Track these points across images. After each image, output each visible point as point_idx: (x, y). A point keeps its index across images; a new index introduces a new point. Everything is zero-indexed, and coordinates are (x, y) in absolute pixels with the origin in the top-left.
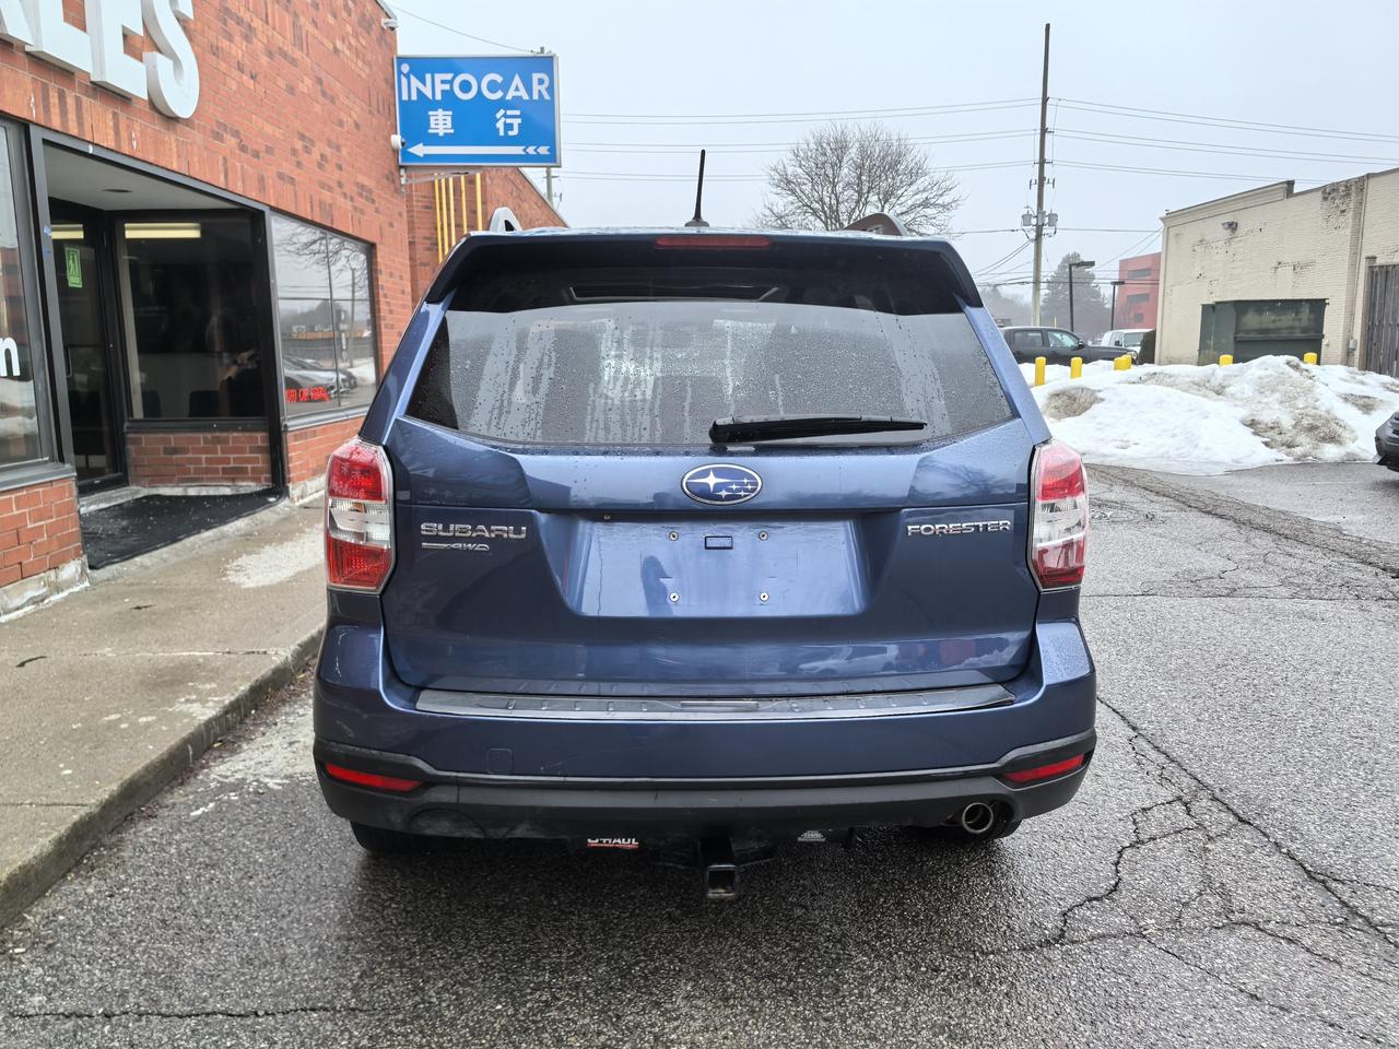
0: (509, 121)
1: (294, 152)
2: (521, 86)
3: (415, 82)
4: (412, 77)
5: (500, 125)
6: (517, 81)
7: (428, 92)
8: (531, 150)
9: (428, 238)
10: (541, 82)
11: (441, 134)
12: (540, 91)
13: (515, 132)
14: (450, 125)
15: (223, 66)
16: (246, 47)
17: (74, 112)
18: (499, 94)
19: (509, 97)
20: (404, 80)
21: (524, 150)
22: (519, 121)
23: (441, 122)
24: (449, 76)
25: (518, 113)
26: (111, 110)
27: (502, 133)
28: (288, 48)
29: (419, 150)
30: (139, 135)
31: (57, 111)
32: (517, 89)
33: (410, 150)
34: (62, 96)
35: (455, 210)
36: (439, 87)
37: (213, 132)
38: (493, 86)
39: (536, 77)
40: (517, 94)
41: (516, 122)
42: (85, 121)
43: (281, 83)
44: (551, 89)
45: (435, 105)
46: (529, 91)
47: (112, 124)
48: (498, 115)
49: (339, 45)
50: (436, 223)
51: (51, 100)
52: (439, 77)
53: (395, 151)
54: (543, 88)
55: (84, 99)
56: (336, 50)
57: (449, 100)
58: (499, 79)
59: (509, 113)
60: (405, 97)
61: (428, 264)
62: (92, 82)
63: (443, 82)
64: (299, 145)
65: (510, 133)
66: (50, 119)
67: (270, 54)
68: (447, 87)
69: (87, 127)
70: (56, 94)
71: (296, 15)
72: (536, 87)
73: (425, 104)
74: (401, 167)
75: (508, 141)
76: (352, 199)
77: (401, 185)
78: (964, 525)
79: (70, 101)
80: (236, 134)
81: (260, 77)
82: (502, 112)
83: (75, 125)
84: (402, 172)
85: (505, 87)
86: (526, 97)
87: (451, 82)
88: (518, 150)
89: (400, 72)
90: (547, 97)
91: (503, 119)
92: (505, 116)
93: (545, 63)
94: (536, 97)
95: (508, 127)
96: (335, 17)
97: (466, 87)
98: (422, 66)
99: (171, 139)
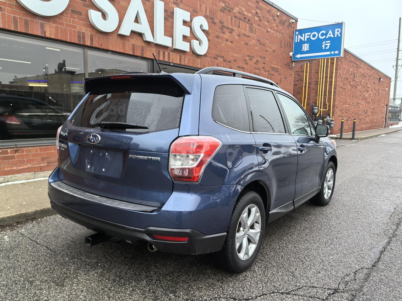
0: (326, 44)
1: (245, 60)
2: (331, 34)
3: (300, 37)
4: (299, 35)
5: (323, 46)
6: (330, 32)
7: (303, 39)
8: (332, 53)
9: (315, 81)
10: (338, 31)
11: (305, 51)
12: (337, 34)
13: (328, 47)
14: (308, 48)
15: (220, 40)
16: (230, 35)
17: (167, 56)
18: (324, 37)
19: (327, 37)
20: (296, 36)
21: (330, 53)
22: (330, 44)
23: (306, 47)
24: (309, 34)
25: (329, 42)
26: (179, 55)
27: (324, 48)
28: (247, 33)
29: (299, 56)
30: (188, 60)
31: (162, 56)
32: (330, 34)
33: (296, 56)
34: (164, 53)
35: (326, 72)
36: (306, 37)
37: (214, 57)
38: (322, 35)
39: (336, 30)
40: (330, 36)
41: (328, 45)
42: (170, 58)
43: (242, 43)
44: (341, 33)
45: (304, 42)
46: (334, 34)
47: (179, 58)
48: (323, 43)
49: (269, 30)
50: (319, 77)
51: (161, 54)
52: (306, 34)
53: (291, 57)
54: (338, 33)
55: (171, 53)
56: (268, 32)
57: (309, 41)
58: (324, 32)
59: (327, 42)
60: (296, 41)
61: (315, 89)
62: (174, 49)
63: (307, 35)
64: (247, 58)
65: (326, 48)
66: (160, 58)
67: (239, 36)
68: (309, 37)
69: (171, 59)
70: (162, 52)
71: (251, 24)
72: (336, 33)
73: (302, 42)
74: (293, 61)
75: (326, 50)
76: (268, 72)
77: (293, 66)
78: (145, 157)
79: (166, 54)
80: (223, 57)
81: (234, 42)
82: (325, 42)
83: (167, 59)
84: (293, 63)
85: (326, 34)
86: (332, 36)
87: (310, 35)
88: (328, 53)
89: (296, 34)
90: (339, 35)
91: (325, 44)
92: (325, 43)
93: (340, 25)
94: (336, 36)
95: (326, 46)
96: (268, 22)
97: (314, 36)
98: (302, 32)
99: (199, 60)
